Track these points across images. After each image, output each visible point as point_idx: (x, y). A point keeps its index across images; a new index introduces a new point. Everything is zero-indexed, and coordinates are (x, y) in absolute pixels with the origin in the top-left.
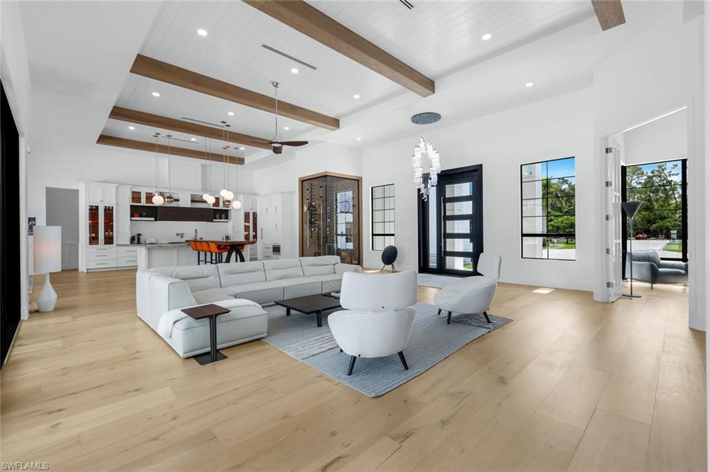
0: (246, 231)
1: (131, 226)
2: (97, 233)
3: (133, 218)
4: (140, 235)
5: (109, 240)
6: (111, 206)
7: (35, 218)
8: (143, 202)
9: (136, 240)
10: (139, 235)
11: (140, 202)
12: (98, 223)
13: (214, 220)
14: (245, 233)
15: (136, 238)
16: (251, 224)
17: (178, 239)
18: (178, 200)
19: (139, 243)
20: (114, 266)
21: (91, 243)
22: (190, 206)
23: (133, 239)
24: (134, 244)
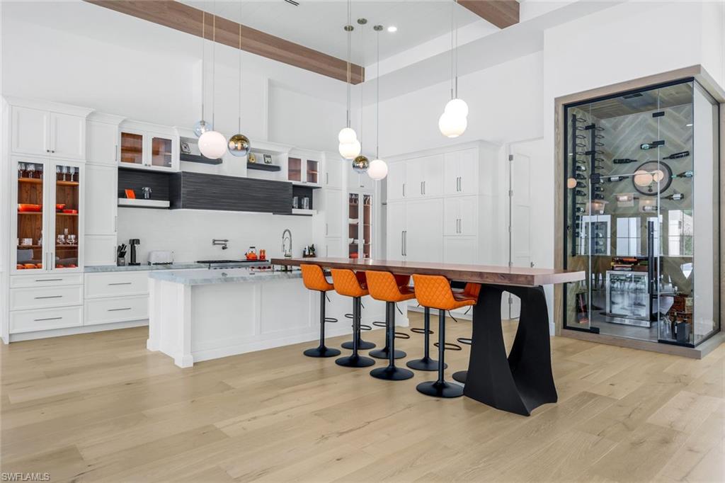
0: (351, 236)
1: (119, 219)
2: (37, 237)
3: (124, 201)
4: (138, 241)
5: (67, 255)
6: (72, 165)
8: (146, 161)
9: (127, 255)
10: (134, 242)
11: (140, 163)
12: (40, 210)
13: (293, 210)
14: (350, 241)
15: (128, 250)
16: (360, 221)
17: (218, 254)
19: (133, 263)
20: (80, 323)
21: (22, 264)
22: (245, 176)
23: (121, 254)
24: (124, 265)
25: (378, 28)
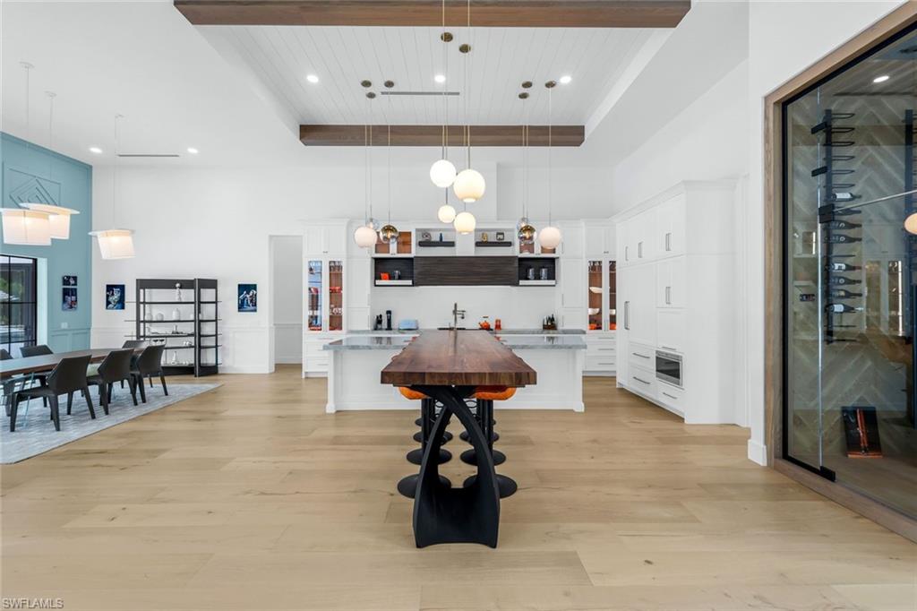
0: (592, 306)
1: (375, 296)
3: (378, 282)
4: (391, 312)
6: (338, 260)
7: (255, 285)
8: (393, 251)
10: (389, 313)
11: (389, 252)
12: (321, 291)
13: (522, 282)
14: (591, 311)
15: (385, 318)
16: (604, 290)
18: (452, 244)
19: (389, 328)
22: (473, 254)
23: (379, 321)
24: (381, 329)
25: (550, 85)
